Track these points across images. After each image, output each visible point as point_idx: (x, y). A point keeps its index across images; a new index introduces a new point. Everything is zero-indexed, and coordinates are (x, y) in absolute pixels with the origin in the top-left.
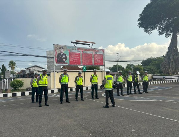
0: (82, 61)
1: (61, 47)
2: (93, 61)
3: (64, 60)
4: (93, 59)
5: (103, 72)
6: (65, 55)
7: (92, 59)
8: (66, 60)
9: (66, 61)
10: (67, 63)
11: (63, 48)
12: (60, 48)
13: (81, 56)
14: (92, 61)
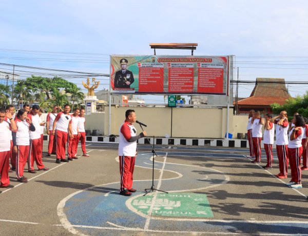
0: (166, 84)
1: (124, 60)
2: (196, 83)
3: (128, 83)
4: (196, 78)
5: (224, 109)
6: (130, 73)
7: (192, 80)
8: (131, 83)
9: (131, 86)
10: (133, 89)
11: (126, 61)
12: (121, 61)
13: (166, 74)
14: (192, 84)
